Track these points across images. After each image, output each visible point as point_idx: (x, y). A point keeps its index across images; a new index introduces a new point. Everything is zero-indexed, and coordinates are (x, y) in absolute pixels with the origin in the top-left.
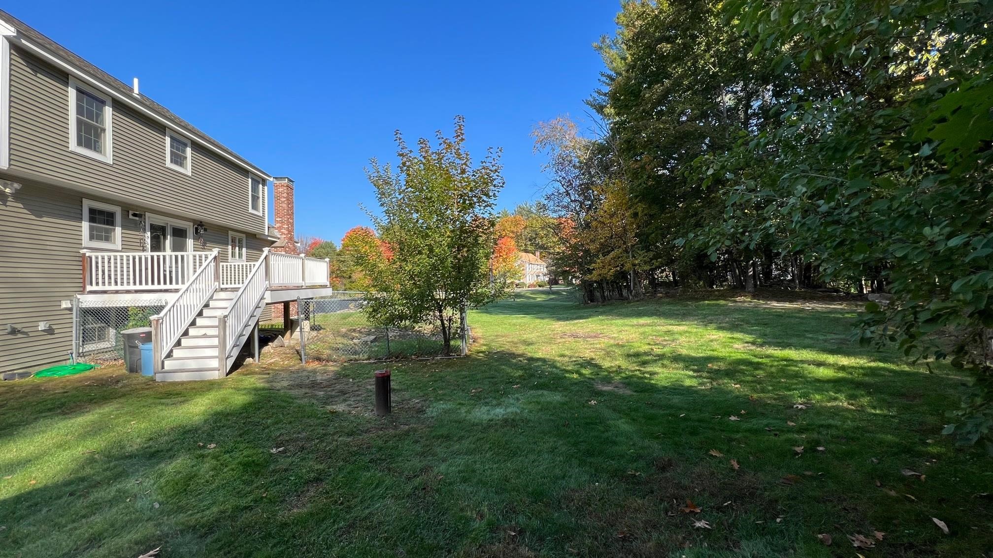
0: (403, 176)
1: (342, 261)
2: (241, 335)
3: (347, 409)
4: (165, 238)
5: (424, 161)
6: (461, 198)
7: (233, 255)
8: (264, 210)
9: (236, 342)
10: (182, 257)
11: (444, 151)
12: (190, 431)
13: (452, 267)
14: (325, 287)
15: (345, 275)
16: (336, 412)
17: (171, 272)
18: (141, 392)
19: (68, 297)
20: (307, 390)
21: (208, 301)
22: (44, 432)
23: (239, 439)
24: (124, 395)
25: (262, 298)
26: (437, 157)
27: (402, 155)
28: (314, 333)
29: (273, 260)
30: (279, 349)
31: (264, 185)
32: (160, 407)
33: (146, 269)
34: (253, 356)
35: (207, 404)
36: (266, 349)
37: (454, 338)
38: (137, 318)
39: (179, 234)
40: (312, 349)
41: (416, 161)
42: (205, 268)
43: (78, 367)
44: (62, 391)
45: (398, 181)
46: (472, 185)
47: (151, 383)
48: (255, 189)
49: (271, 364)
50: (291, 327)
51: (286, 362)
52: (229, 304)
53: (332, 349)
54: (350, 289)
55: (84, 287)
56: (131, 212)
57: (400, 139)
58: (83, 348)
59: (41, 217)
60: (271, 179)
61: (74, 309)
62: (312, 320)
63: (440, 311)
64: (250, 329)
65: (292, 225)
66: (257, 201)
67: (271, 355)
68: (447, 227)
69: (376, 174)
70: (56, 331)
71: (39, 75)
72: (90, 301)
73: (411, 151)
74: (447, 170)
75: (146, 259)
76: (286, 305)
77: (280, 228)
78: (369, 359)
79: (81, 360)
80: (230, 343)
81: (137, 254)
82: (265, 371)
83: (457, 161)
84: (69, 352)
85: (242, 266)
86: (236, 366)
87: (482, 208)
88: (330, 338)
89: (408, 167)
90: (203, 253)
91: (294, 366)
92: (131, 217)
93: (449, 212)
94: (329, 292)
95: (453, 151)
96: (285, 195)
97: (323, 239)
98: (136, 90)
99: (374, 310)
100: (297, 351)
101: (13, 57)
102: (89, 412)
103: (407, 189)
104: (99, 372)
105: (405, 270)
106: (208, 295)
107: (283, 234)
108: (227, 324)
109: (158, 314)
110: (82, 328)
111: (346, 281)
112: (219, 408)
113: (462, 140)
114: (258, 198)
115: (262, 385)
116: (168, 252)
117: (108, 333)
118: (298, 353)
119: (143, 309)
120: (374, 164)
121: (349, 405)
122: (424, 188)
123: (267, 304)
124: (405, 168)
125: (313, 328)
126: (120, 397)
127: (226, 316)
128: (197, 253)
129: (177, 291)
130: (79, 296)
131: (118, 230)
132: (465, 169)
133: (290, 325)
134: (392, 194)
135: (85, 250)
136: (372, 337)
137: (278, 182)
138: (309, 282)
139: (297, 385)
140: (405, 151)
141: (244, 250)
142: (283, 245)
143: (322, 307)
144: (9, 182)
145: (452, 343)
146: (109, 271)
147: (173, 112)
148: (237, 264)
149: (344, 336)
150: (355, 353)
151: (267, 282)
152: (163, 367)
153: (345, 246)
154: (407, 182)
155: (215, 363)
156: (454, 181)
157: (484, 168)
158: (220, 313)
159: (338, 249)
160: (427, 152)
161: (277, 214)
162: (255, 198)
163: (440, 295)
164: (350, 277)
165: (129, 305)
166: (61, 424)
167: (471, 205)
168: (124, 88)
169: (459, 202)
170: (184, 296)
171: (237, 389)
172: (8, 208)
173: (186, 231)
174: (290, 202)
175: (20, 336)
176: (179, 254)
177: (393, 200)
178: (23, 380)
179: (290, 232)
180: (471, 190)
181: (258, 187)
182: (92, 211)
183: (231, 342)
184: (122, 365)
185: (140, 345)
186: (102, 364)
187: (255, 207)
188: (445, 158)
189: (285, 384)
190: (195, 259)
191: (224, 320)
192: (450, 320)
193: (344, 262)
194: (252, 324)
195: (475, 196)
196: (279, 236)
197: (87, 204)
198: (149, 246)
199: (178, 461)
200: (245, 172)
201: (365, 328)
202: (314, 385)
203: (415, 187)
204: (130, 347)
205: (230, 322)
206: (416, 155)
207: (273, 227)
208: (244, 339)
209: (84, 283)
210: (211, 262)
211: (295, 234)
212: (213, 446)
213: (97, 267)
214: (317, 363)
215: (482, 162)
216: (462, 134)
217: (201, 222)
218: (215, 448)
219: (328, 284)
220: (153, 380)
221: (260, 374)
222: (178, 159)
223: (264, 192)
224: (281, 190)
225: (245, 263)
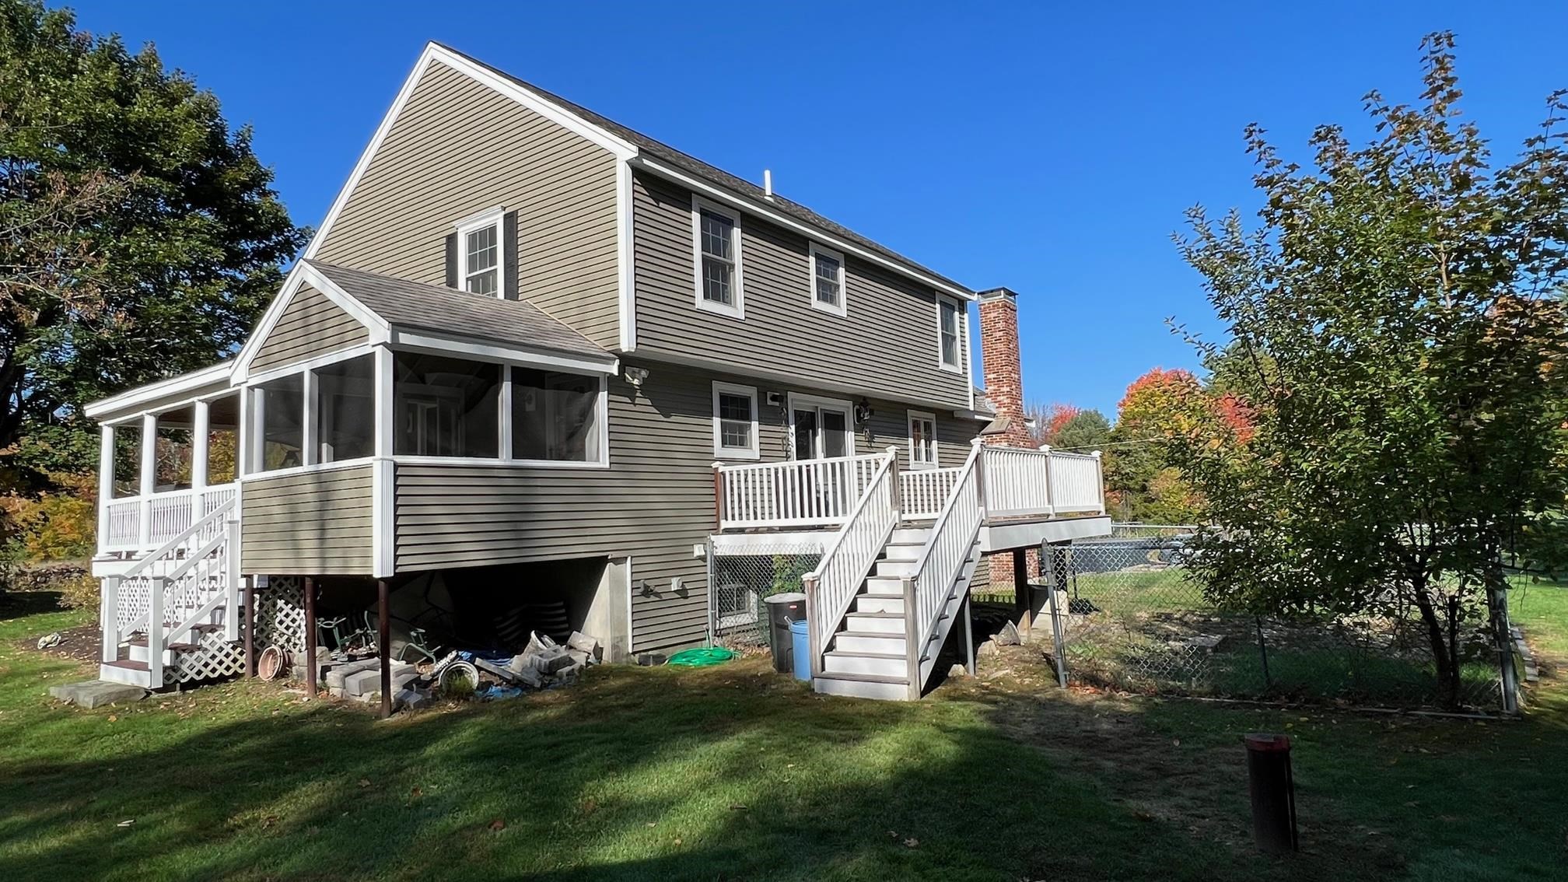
0: (1278, 231)
1: (1122, 453)
2: (942, 617)
3: (1177, 817)
4: (815, 435)
5: (1332, 183)
6: (1458, 258)
7: (917, 457)
8: (966, 361)
9: (935, 630)
10: (842, 464)
11: (1395, 142)
12: (875, 801)
13: (1449, 458)
14: (1096, 515)
15: (1131, 483)
16: (1150, 820)
17: (826, 493)
18: (796, 710)
19: (701, 539)
20: (1078, 753)
21: (884, 547)
22: (685, 758)
23: (957, 839)
24: (773, 712)
25: (975, 542)
26: (1371, 162)
27: (1270, 182)
28: (1078, 619)
29: (990, 463)
30: (1011, 649)
31: (962, 311)
32: (826, 744)
33: (793, 490)
34: (963, 661)
35: (895, 751)
36: (986, 648)
37: (1467, 660)
38: (784, 576)
39: (835, 423)
40: (1078, 654)
41: (1310, 187)
42: (877, 485)
43: (715, 654)
44: (700, 691)
45: (1262, 248)
46: (1497, 216)
47: (808, 694)
48: (947, 323)
49: (997, 681)
50: (1031, 604)
51: (1027, 681)
52: (919, 554)
53: (1121, 658)
54: (1146, 516)
55: (718, 523)
56: (769, 394)
57: (1260, 144)
58: (720, 622)
59: (668, 416)
60: (975, 297)
61: (709, 558)
62: (1071, 589)
63: (1420, 583)
64: (956, 604)
65: (1019, 387)
66: (951, 345)
67: (997, 663)
68: (1422, 346)
69: (1204, 244)
70: (690, 593)
71: (661, 205)
72: (726, 546)
73: (1293, 167)
74: (1408, 191)
75: (792, 471)
76: (1019, 554)
77: (995, 394)
78: (1216, 692)
79: (718, 641)
80: (924, 632)
81: (780, 465)
82: (987, 695)
83: (1439, 159)
84: (705, 626)
85: (934, 476)
86: (938, 677)
87: (1542, 274)
88: (1115, 632)
89: (1290, 207)
90: (871, 457)
91: (1043, 690)
92: (770, 402)
93: (1422, 302)
94: (1105, 526)
95: (1423, 134)
96: (1001, 325)
97: (1079, 405)
98: (768, 192)
99: (1221, 574)
100: (1046, 656)
101: (636, 187)
102: (733, 734)
103: (1290, 262)
104: (741, 666)
105: (1302, 472)
106: (884, 535)
107: (1001, 405)
108: (918, 594)
109: (813, 570)
110: (718, 589)
111: (1137, 499)
112: (917, 763)
113: (1452, 96)
114: (954, 338)
115: (986, 725)
116: (820, 459)
117: (749, 599)
118: (1049, 662)
119: (791, 559)
120: (1197, 221)
121: (1181, 808)
122: (1340, 251)
123: (985, 554)
124: (1279, 213)
125: (1078, 607)
126: (769, 714)
127: (915, 579)
128: (863, 458)
129: (836, 528)
130: (713, 538)
131: (755, 425)
132: (1467, 175)
133: (1029, 599)
134: (1248, 284)
135: (718, 463)
136: (1216, 638)
137: (986, 301)
138: (1060, 505)
139: (1055, 737)
140: (1275, 171)
141: (935, 443)
142: (1003, 429)
143: (1092, 558)
144: (636, 370)
145: (1465, 672)
146: (747, 495)
147: (820, 212)
148: (924, 473)
149: (1146, 629)
150: (1178, 674)
151: (982, 509)
152: (823, 669)
153: (1126, 419)
154: (1286, 246)
155: (901, 670)
156: (1434, 216)
157: (1539, 157)
158: (905, 572)
159: (1114, 423)
160: (1339, 156)
161: (988, 366)
162: (949, 340)
163: (1416, 534)
164: (1144, 489)
165: (773, 553)
166: (703, 749)
167: (1503, 274)
168: (753, 193)
169: (1455, 270)
170: (848, 538)
171: (943, 729)
172: (637, 408)
173: (843, 416)
174: (1011, 337)
175: (653, 598)
176: (836, 460)
177: (1254, 298)
178: (657, 667)
179: (1015, 398)
180: (1496, 230)
181: (952, 317)
182: (725, 399)
183: (926, 631)
184: (768, 655)
185: (790, 623)
186: (742, 651)
187: (949, 358)
188: (1397, 161)
189: (1029, 729)
190: (860, 468)
191: (912, 584)
192: (1453, 605)
193: (1127, 454)
194: (960, 594)
195: (1512, 245)
196: (995, 411)
197: (718, 388)
198: (794, 449)
199: (861, 859)
200: (927, 293)
201: (1193, 613)
202: (1093, 742)
203: (1314, 256)
204: (778, 626)
205: (923, 589)
206: (1311, 171)
207: (983, 394)
208: (947, 624)
209: (717, 515)
210: (885, 472)
211: (1023, 403)
212: (913, 842)
213: (732, 489)
214: (1092, 689)
215: (1531, 143)
216: (1452, 80)
217: (865, 398)
218: (916, 847)
219: (1102, 509)
220: (809, 688)
221: (979, 700)
222: (827, 292)
223: (963, 324)
224: (993, 315)
225: (937, 471)
